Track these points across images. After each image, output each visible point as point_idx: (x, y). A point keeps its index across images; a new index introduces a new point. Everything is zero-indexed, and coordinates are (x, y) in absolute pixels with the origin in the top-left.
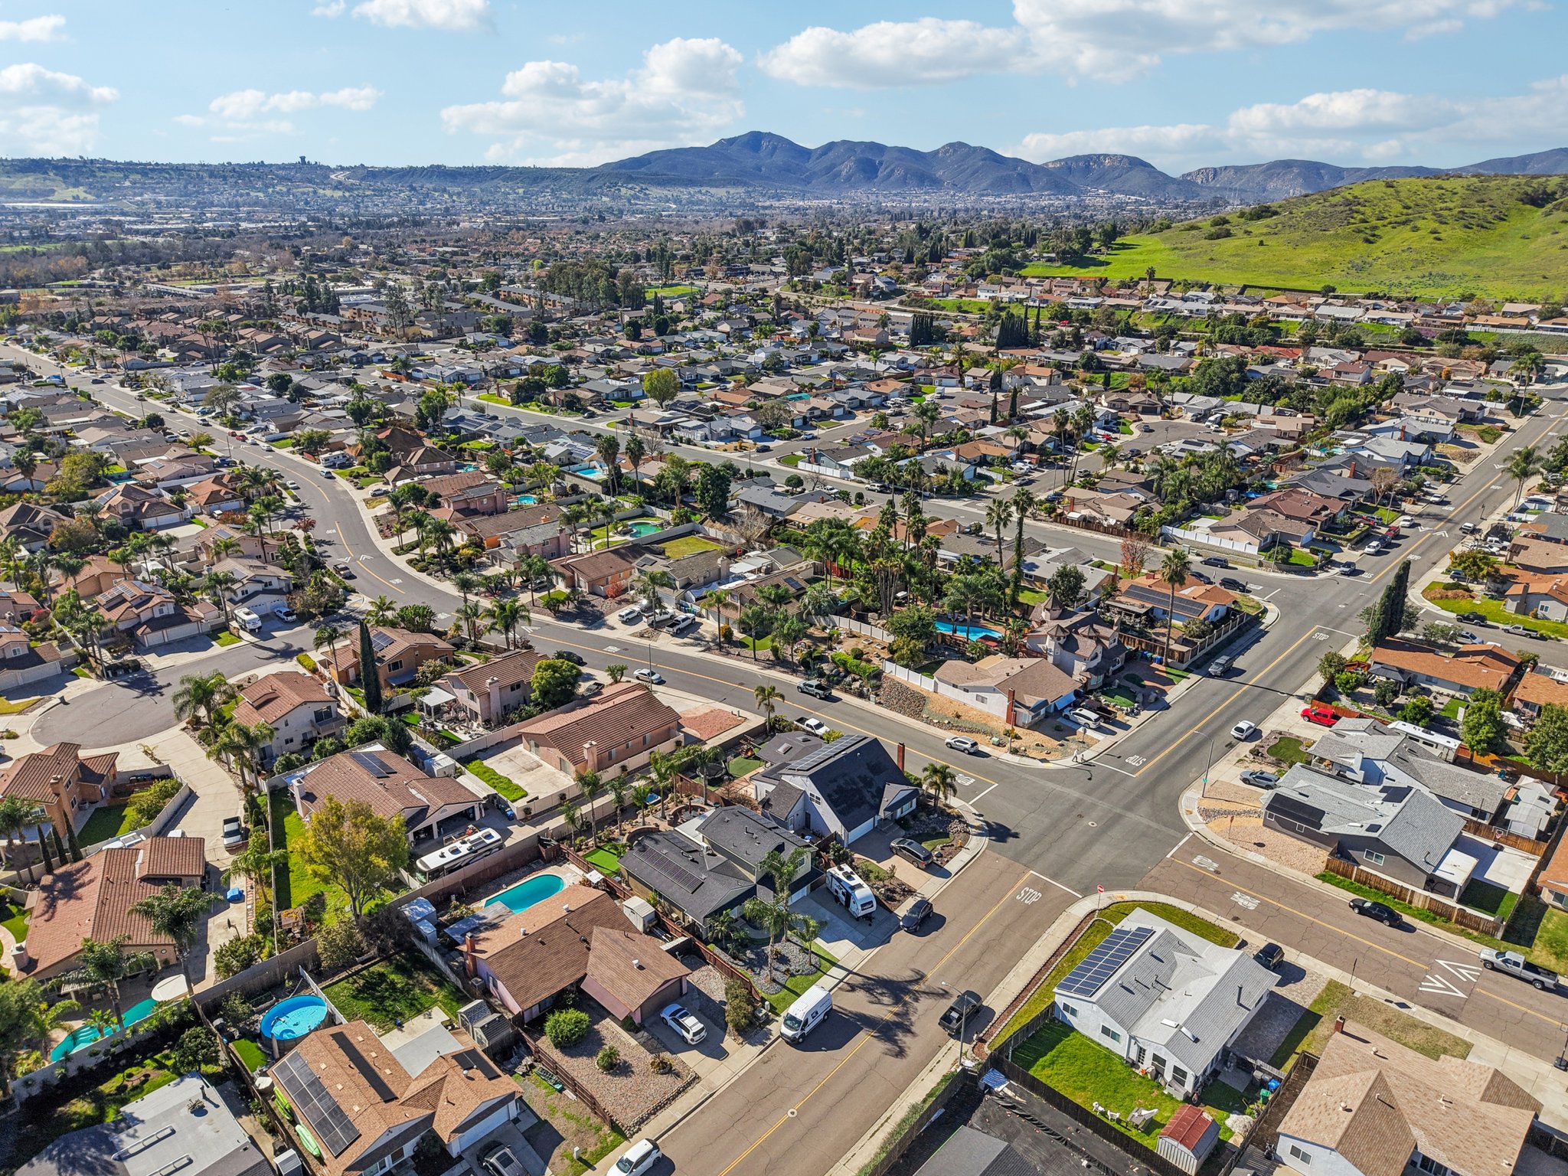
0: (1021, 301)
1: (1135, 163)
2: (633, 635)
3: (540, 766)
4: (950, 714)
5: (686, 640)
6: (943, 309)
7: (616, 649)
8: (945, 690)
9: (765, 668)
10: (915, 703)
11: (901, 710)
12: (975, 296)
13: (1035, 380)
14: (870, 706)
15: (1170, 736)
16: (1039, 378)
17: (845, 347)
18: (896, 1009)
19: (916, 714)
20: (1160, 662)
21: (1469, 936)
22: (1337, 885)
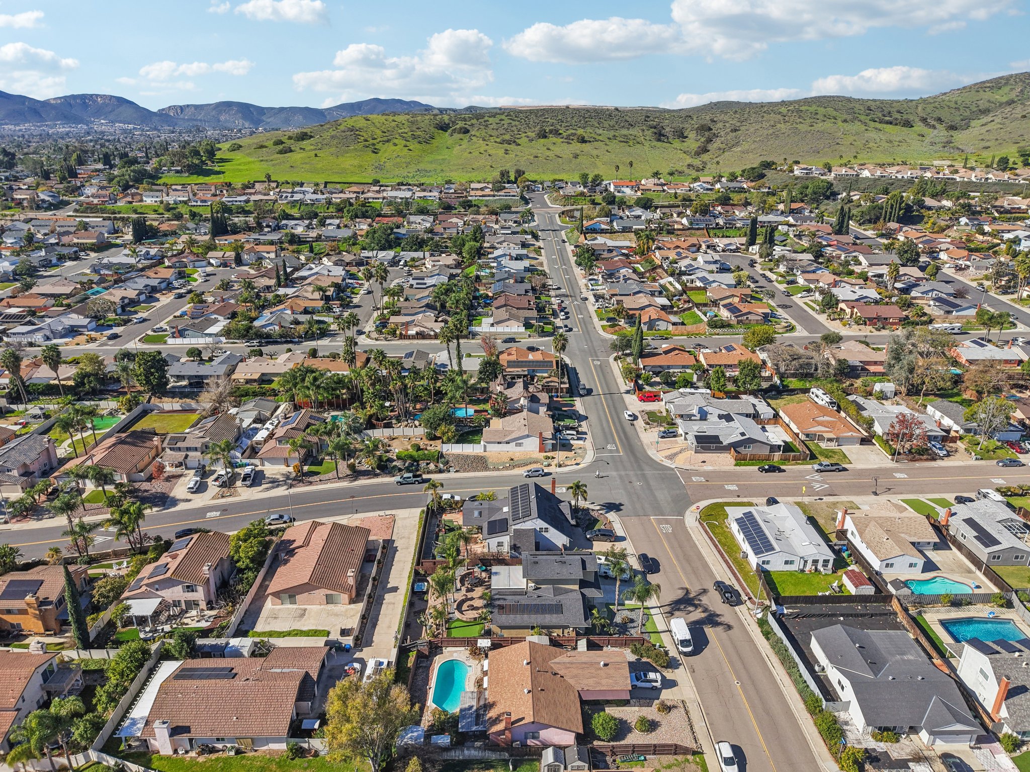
0: (185, 202)
1: (121, 101)
2: (213, 498)
3: (305, 610)
4: (507, 460)
5: (264, 486)
6: (119, 213)
7: (218, 513)
8: (493, 449)
9: (352, 482)
10: (480, 463)
11: (475, 470)
12: (141, 201)
13: (265, 254)
14: (452, 475)
15: (607, 430)
16: (268, 253)
17: (75, 249)
18: (700, 610)
19: (486, 468)
20: (557, 397)
21: (799, 464)
22: (744, 465)
